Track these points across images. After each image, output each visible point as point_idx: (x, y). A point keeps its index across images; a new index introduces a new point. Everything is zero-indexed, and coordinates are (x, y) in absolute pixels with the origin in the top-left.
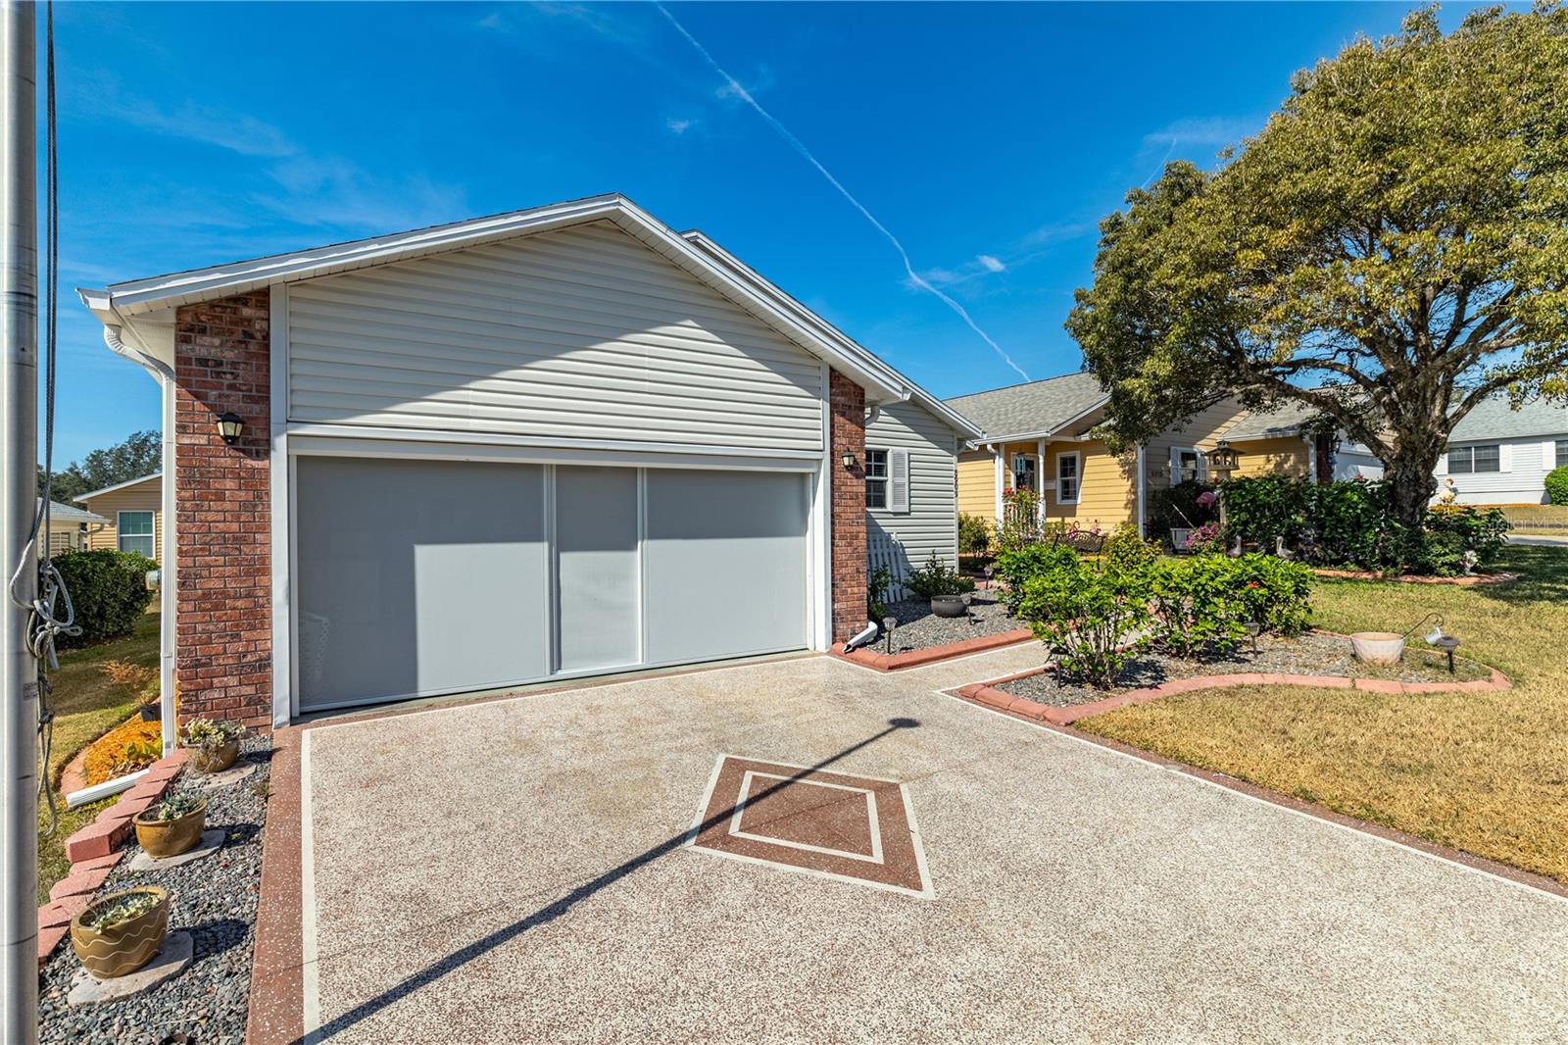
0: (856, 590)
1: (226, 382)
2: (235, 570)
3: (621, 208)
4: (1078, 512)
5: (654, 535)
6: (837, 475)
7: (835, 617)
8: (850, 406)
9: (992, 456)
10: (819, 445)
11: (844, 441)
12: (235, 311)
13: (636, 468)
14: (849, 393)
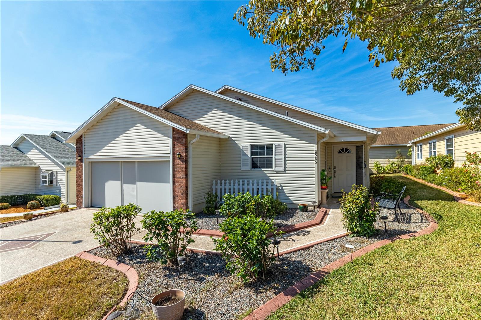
3: (115, 100)
11: (178, 150)
13: (135, 161)
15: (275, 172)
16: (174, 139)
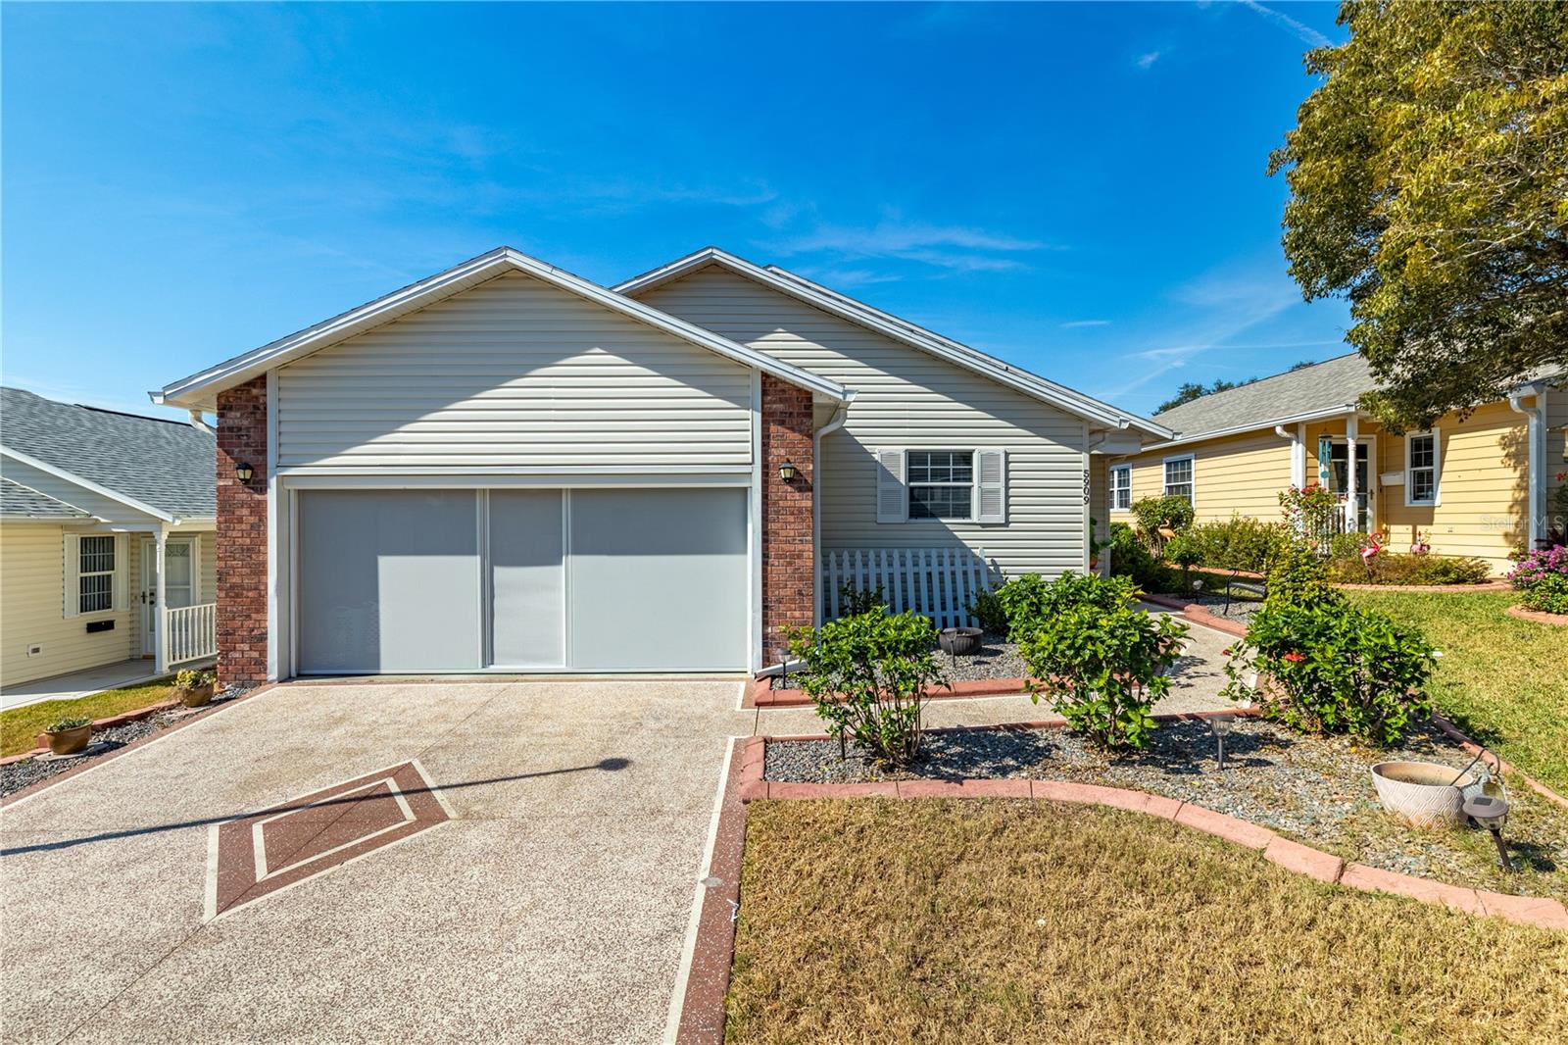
0: (797, 614)
1: (243, 442)
2: (248, 571)
3: (507, 259)
4: (1437, 518)
5: (579, 550)
6: (772, 488)
7: (766, 642)
8: (791, 413)
9: (1287, 442)
10: (748, 458)
11: (782, 452)
12: (249, 391)
13: (561, 490)
14: (790, 399)
15: (979, 528)
16: (767, 418)
